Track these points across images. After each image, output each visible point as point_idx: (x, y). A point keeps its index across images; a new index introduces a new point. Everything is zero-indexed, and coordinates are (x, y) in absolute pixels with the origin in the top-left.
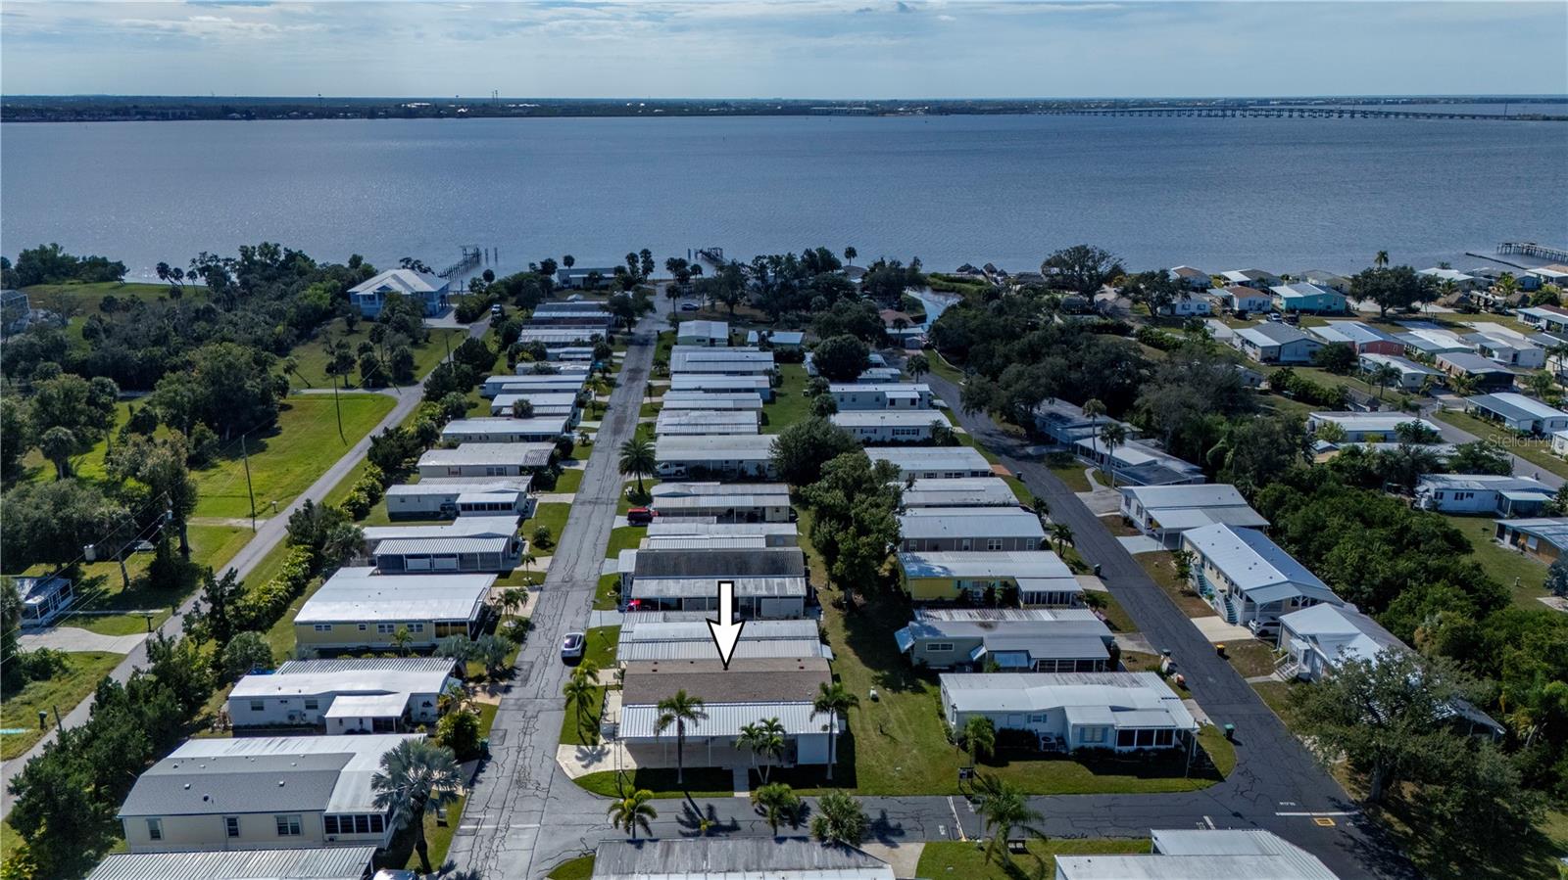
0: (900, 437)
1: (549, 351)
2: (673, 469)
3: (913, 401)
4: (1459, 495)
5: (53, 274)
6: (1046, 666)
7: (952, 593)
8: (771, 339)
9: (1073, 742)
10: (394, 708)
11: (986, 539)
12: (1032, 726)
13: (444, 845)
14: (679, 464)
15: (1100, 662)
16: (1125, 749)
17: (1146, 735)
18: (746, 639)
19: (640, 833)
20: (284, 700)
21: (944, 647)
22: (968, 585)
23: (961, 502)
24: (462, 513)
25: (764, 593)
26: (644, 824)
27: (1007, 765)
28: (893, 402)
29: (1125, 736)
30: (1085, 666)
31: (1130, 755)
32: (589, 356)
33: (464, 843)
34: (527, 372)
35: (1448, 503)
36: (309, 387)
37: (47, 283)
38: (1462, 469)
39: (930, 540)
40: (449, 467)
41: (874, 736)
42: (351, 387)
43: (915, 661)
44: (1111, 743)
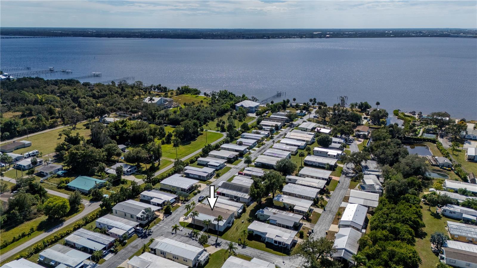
0: (320, 165)
1: (264, 127)
3: (334, 156)
4: (451, 212)
5: (186, 92)
6: (280, 225)
7: (282, 206)
8: (320, 131)
9: (266, 240)
11: (301, 195)
12: (262, 235)
13: (153, 226)
14: (260, 163)
16: (276, 244)
17: (280, 243)
19: (174, 232)
20: (148, 196)
21: (263, 216)
22: (286, 205)
24: (209, 166)
25: (240, 196)
27: (252, 241)
28: (329, 155)
30: (287, 227)
32: (269, 130)
34: (254, 133)
35: (447, 213)
36: (211, 130)
37: (184, 94)
38: (463, 205)
39: (289, 193)
40: (214, 155)
42: (218, 131)
43: (258, 217)
44: (273, 242)
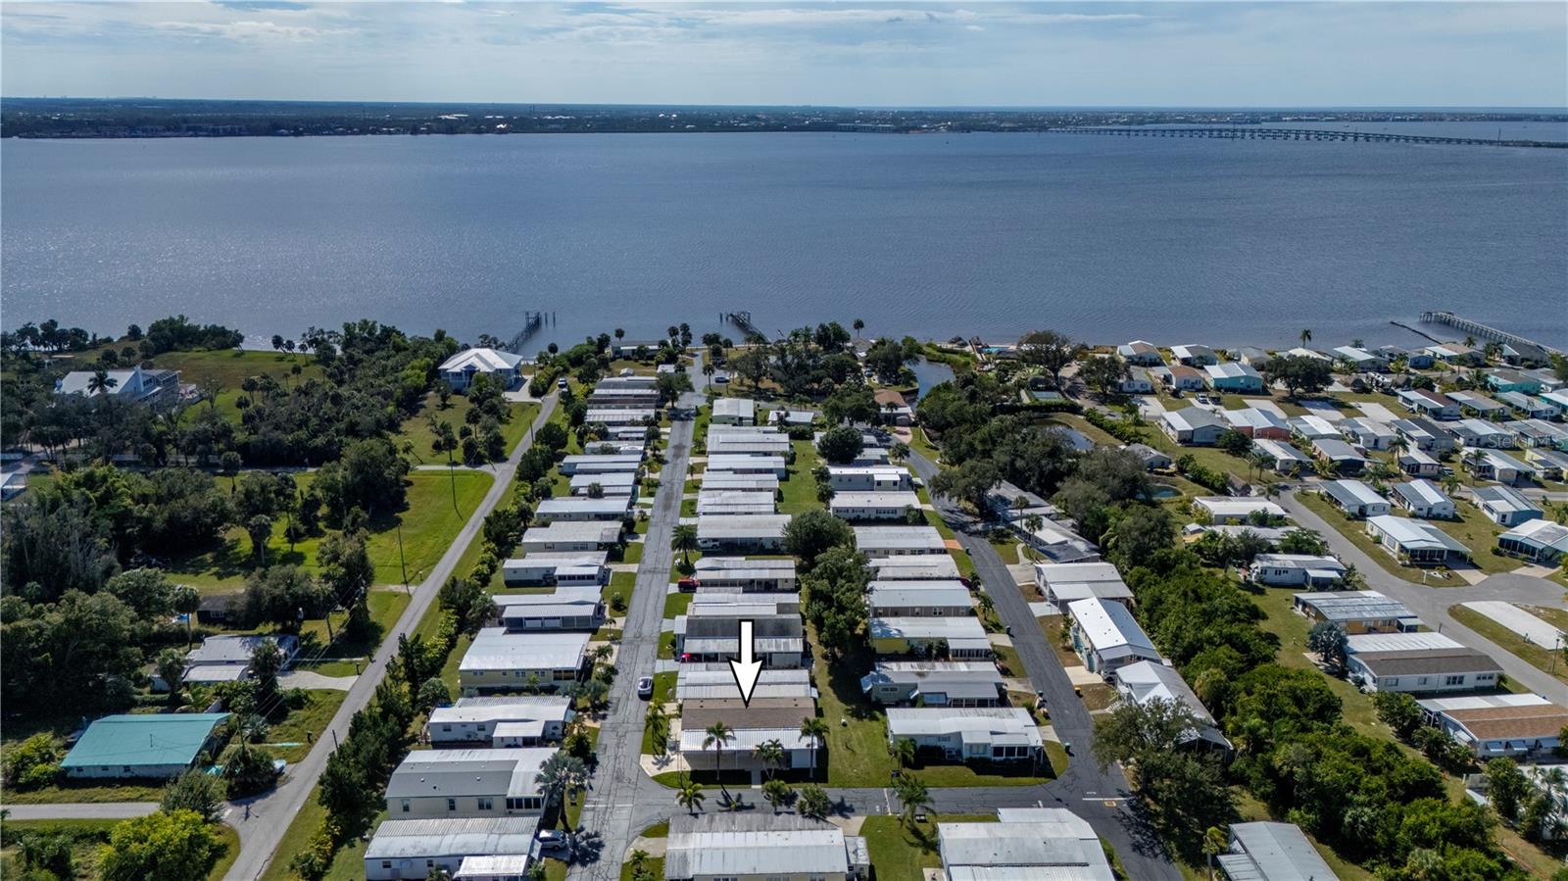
0: (882, 516)
1: (611, 430)
2: (710, 544)
3: (895, 483)
4: (1278, 572)
5: (182, 343)
6: (957, 703)
7: (903, 649)
8: (787, 419)
9: (966, 754)
10: (536, 731)
11: (931, 608)
12: (941, 744)
13: (576, 817)
14: (715, 540)
15: (992, 700)
16: (998, 758)
17: (1010, 750)
18: (761, 684)
19: (695, 809)
20: (464, 725)
21: (892, 690)
22: (915, 643)
23: (919, 576)
24: (559, 582)
25: (774, 650)
26: (697, 803)
27: (922, 768)
28: (879, 483)
29: (998, 750)
30: (983, 703)
31: (1001, 762)
32: (642, 435)
33: (588, 815)
34: (594, 452)
35: (1270, 577)
36: (422, 463)
37: (176, 350)
38: (1287, 550)
39: (892, 608)
40: (545, 544)
41: (841, 749)
42: (455, 464)
43: (873, 699)
44: (989, 755)
